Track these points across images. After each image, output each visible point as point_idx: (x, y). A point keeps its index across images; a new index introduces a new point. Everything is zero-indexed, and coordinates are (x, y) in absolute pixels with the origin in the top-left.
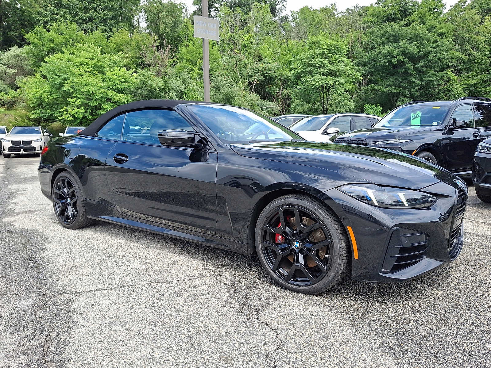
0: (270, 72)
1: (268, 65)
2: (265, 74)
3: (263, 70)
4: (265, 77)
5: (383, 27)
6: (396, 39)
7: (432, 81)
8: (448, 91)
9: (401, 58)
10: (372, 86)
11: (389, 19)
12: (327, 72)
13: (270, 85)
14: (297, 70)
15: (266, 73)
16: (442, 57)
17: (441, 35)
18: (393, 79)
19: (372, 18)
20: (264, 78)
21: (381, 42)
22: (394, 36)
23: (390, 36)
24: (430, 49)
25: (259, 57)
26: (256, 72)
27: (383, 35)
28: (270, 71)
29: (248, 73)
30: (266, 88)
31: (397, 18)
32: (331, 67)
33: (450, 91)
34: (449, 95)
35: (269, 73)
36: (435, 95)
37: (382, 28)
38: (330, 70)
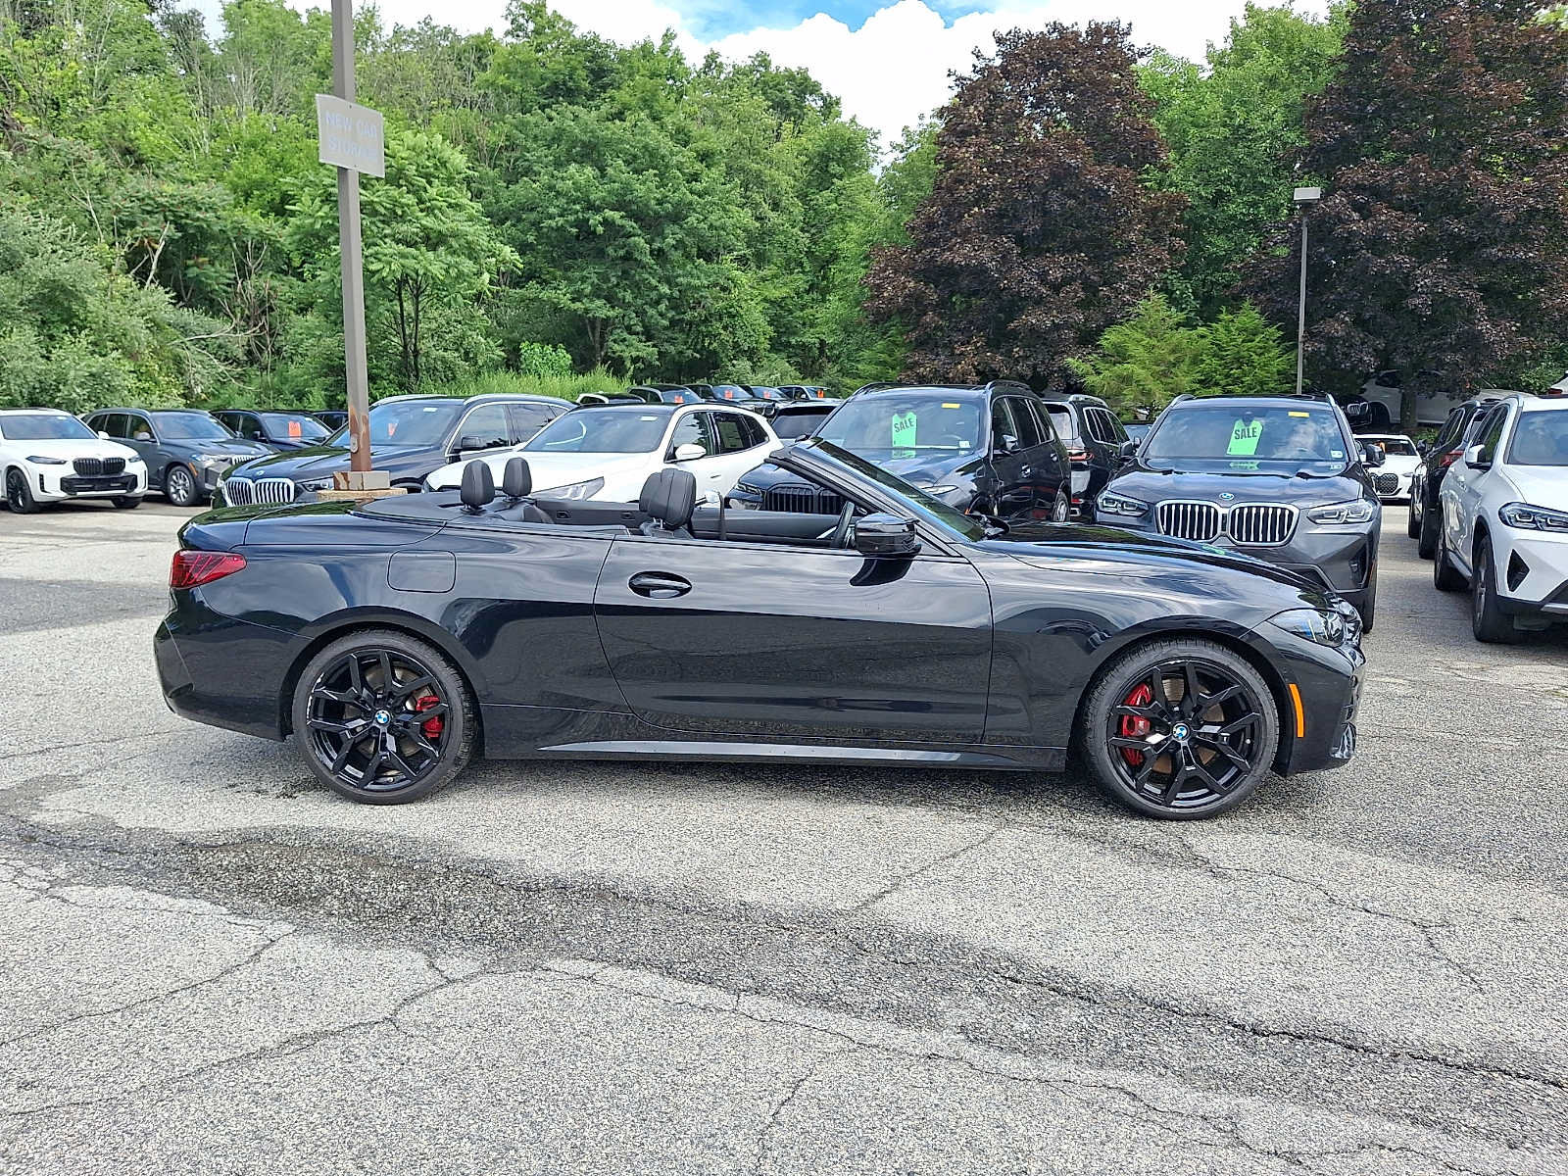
0: (198, 214)
1: (189, 191)
2: (182, 217)
3: (172, 205)
4: (179, 227)
5: (554, 114)
6: (590, 152)
7: (697, 289)
8: (729, 317)
9: (615, 216)
10: (532, 289)
11: (557, 87)
12: (417, 235)
13: (201, 260)
14: (311, 220)
15: (187, 216)
16: (718, 224)
17: (705, 157)
18: (592, 272)
19: (508, 78)
20: (180, 234)
21: (551, 158)
22: (584, 145)
23: (574, 143)
24: (690, 197)
25: (128, 151)
26: (149, 208)
27: (553, 139)
28: (199, 209)
29: (118, 211)
30: (187, 267)
31: (579, 90)
32: (429, 222)
33: (734, 316)
34: (734, 327)
35: (198, 219)
36: (698, 325)
37: (550, 119)
38: (424, 228)
